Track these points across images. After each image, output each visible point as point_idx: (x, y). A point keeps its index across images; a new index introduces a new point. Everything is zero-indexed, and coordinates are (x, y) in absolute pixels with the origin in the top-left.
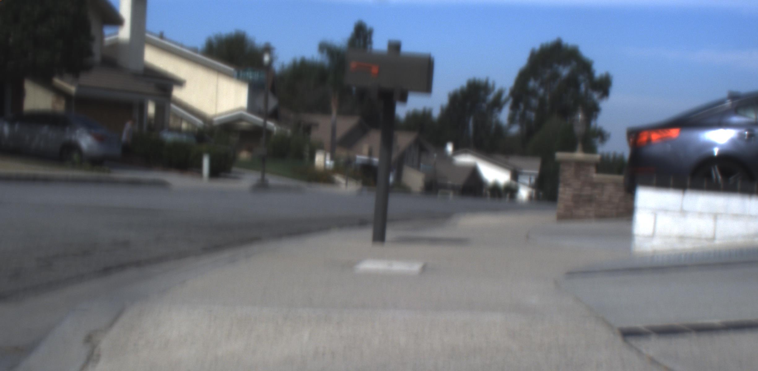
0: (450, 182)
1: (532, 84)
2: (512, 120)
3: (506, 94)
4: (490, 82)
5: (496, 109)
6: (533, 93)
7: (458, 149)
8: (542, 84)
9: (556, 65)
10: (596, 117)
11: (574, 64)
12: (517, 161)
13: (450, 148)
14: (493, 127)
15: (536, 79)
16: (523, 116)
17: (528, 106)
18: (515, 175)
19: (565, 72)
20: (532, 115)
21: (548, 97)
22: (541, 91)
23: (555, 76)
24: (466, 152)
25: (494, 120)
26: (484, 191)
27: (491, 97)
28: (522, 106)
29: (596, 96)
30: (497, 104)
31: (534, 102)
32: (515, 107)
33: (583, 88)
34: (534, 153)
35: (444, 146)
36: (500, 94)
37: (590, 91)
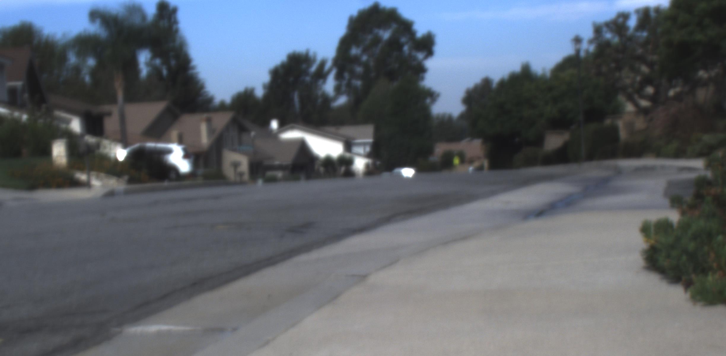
0: (277, 163)
1: (355, 51)
2: (338, 90)
3: (329, 65)
4: (311, 54)
5: (321, 82)
6: (356, 60)
7: (284, 125)
8: (365, 51)
9: (376, 31)
10: (423, 79)
11: (394, 26)
12: (348, 131)
13: (274, 125)
14: (320, 101)
15: (358, 46)
16: (349, 85)
17: (353, 75)
18: (348, 146)
19: (386, 35)
20: (358, 83)
21: (372, 64)
22: (365, 58)
23: (377, 40)
24: (292, 128)
25: (320, 93)
26: (316, 167)
27: (313, 69)
28: (346, 75)
29: (420, 56)
30: (321, 75)
31: (359, 69)
32: (339, 77)
33: (406, 48)
34: (365, 121)
35: (267, 123)
36: (323, 64)
37: (414, 53)
